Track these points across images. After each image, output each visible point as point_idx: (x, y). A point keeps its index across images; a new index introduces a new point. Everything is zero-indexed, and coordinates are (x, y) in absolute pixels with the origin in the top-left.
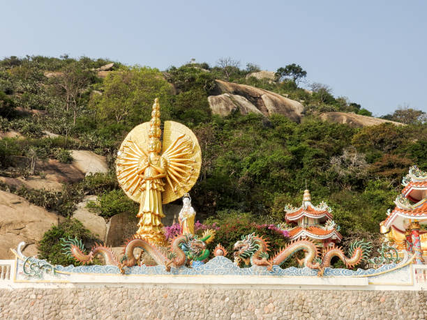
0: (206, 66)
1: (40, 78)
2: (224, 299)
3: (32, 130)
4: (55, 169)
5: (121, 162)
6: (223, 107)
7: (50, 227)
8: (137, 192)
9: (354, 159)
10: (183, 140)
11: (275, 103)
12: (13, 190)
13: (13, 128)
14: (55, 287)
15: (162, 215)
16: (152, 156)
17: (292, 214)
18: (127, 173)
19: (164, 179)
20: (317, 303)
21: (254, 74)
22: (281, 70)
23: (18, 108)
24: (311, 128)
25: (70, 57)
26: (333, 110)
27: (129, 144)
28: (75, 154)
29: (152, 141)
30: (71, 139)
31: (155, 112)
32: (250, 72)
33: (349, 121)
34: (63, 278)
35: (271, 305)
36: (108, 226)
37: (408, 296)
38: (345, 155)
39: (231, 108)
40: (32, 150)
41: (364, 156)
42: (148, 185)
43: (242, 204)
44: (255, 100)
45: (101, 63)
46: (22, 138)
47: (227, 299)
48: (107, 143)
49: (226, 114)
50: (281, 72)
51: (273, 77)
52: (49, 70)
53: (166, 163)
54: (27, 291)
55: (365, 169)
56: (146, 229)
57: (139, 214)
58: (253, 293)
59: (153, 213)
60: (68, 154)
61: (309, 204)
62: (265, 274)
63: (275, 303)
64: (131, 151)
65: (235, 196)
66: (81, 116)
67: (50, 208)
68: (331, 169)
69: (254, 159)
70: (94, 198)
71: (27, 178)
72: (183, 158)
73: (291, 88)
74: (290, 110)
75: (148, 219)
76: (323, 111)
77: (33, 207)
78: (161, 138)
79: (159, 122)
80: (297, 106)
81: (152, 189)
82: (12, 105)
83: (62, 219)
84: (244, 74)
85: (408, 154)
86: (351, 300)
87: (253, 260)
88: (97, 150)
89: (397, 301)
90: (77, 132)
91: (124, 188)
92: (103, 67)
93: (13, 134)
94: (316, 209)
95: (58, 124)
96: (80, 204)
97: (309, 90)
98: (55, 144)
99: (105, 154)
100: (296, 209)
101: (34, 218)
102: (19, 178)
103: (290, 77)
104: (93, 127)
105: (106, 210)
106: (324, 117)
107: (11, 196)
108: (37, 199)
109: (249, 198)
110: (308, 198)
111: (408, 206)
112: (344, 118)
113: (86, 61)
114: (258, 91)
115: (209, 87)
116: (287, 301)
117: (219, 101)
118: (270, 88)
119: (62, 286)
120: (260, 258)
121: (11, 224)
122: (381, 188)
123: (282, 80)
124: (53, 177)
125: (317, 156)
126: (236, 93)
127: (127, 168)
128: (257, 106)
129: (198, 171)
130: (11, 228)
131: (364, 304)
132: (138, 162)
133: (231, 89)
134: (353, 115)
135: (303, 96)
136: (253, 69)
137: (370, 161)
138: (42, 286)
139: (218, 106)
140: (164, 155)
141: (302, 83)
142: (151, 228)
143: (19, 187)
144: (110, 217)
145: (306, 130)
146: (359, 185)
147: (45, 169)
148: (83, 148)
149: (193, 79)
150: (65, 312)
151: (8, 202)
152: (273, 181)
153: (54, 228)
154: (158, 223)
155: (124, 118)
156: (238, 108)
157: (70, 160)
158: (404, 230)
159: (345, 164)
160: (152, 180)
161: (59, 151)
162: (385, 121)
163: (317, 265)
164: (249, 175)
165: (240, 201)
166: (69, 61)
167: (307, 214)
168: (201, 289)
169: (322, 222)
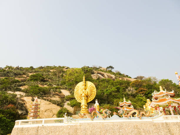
0: (88, 67)
1: (49, 71)
2: (117, 126)
3: (50, 85)
4: (57, 95)
5: (76, 92)
6: (95, 77)
7: (59, 110)
8: (80, 100)
9: (131, 89)
10: (91, 86)
11: (108, 76)
12: (48, 100)
13: (45, 84)
14: (75, 124)
15: (87, 106)
16: (84, 90)
17: (122, 104)
18: (77, 95)
19: (87, 96)
20: (140, 126)
21: (101, 69)
22: (107, 67)
23: (45, 79)
24: (119, 82)
25: (55, 66)
26: (122, 77)
27: (77, 87)
28: (62, 91)
29: (84, 86)
30: (60, 87)
31: (84, 79)
32: (99, 68)
33: (127, 80)
34: (77, 122)
35: (129, 127)
36: (73, 109)
37: (163, 124)
38: (129, 88)
39: (97, 77)
40: (52, 90)
41: (134, 88)
42: (83, 98)
43: (106, 102)
44: (103, 75)
45: (63, 67)
46: (48, 87)
47: (118, 126)
48: (70, 87)
49: (96, 79)
50: (108, 68)
51: (106, 69)
52: (51, 69)
53: (87, 92)
54: (68, 126)
55: (135, 92)
56: (83, 109)
57: (81, 106)
58: (124, 124)
59: (85, 105)
60: (60, 90)
61: (125, 101)
62: (127, 119)
63: (130, 127)
64: (78, 89)
65: (104, 100)
66: (61, 80)
67: (58, 105)
68: (126, 92)
69: (107, 90)
70: (68, 102)
71: (51, 97)
72: (91, 91)
73: (110, 72)
74: (112, 77)
75: (84, 107)
76: (120, 77)
77: (53, 105)
78: (86, 86)
79: (85, 82)
80: (113, 76)
81: (84, 99)
82: (44, 78)
83: (61, 108)
84: (98, 69)
85: (145, 88)
86: (149, 125)
87: (123, 115)
88: (67, 89)
89: (160, 125)
90: (61, 85)
91: (76, 99)
92: (64, 68)
93: (45, 86)
94: (127, 102)
95: (56, 83)
96: (65, 104)
97: (115, 72)
98: (56, 88)
99: (69, 90)
100: (122, 103)
101: (54, 108)
102: (49, 97)
103: (110, 69)
104: (65, 83)
105: (72, 105)
106: (120, 79)
107: (48, 102)
108: (54, 103)
109: (107, 100)
110: (125, 100)
111: (155, 100)
112: (125, 79)
113: (60, 67)
114: (103, 73)
115: (91, 72)
116: (133, 126)
117: (94, 76)
118: (105, 72)
119: (77, 124)
120: (125, 115)
121: (49, 109)
122: (141, 96)
123: (108, 70)
124: (57, 97)
125: (123, 89)
126: (98, 73)
127: (77, 94)
128: (103, 77)
129: (95, 94)
130: (49, 111)
131: (152, 126)
132: (80, 92)
133: (97, 73)
134: (127, 78)
135: (114, 74)
136: (100, 67)
137: (136, 90)
138: (72, 124)
139: (94, 77)
140: (87, 90)
141: (113, 70)
142: (84, 109)
143: (49, 100)
144: (73, 107)
145: (117, 82)
146: (134, 96)
147: (55, 94)
148: (63, 89)
149: (87, 70)
150: (78, 131)
151: (47, 104)
152: (113, 96)
153: (60, 110)
154: (86, 108)
155: (73, 81)
156: (99, 77)
157: (61, 92)
158: (154, 107)
159: (129, 91)
160: (84, 96)
161: (58, 90)
162: (136, 79)
163: (139, 116)
164: (106, 94)
165: (106, 101)
166: (56, 67)
167: (125, 104)
168: (111, 123)
169: (129, 106)
